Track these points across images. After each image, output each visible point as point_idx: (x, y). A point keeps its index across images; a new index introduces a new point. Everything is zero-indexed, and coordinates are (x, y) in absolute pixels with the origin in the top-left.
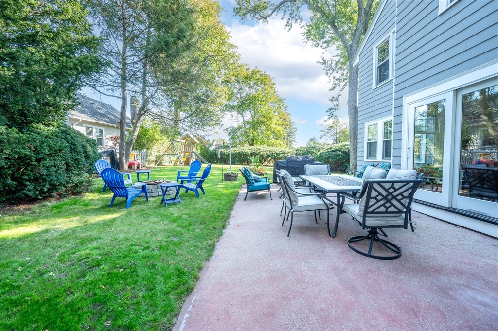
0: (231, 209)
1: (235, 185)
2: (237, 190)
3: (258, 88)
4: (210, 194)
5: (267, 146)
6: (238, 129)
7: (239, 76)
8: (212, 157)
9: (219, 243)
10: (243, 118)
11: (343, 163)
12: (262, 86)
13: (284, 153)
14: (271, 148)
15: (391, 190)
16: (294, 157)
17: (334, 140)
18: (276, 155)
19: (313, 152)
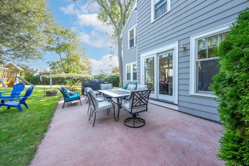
0: (52, 116)
1: (55, 99)
2: (56, 101)
3: (70, 40)
4: (33, 108)
5: (77, 74)
6: (57, 62)
7: (56, 30)
8: (35, 81)
9: (40, 145)
10: (61, 56)
11: (117, 82)
12: (73, 39)
13: (87, 78)
14: (80, 75)
15: (142, 95)
16: (94, 80)
17: (112, 71)
18: (82, 79)
19: (102, 77)
